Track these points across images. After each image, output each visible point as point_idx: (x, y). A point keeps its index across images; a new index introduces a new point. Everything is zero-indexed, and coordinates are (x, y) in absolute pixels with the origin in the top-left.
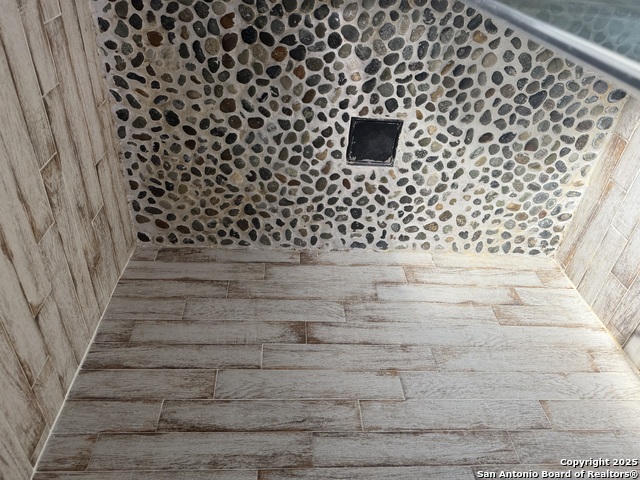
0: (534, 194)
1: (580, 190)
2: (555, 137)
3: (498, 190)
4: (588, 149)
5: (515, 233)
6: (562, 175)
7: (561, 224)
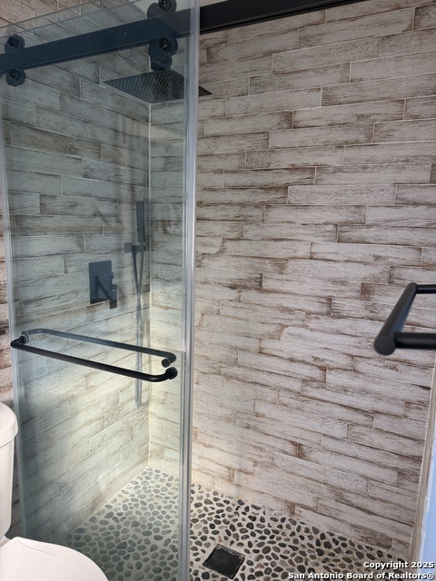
0: (144, 500)
1: (120, 492)
2: (122, 523)
3: (163, 509)
4: (108, 511)
5: (164, 485)
6: (127, 503)
7: (138, 480)
